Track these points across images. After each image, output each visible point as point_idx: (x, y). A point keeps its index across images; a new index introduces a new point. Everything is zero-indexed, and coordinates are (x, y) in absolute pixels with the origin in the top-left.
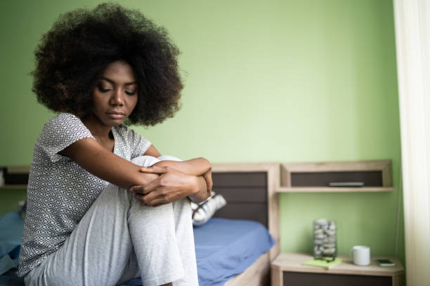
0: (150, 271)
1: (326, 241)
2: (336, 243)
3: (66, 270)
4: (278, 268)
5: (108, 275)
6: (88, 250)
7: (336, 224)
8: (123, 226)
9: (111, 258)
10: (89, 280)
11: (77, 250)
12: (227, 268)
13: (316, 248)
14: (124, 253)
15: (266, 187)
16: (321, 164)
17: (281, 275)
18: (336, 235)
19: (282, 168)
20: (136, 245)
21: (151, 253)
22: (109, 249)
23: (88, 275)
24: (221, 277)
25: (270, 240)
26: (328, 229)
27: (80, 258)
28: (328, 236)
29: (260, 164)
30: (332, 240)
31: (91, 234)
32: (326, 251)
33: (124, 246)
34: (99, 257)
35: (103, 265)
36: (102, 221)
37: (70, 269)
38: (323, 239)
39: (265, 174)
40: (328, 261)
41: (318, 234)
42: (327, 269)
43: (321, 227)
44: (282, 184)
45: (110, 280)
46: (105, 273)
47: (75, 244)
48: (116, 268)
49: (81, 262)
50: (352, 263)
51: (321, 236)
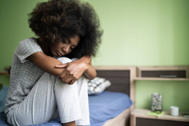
0: (64, 115)
2: (162, 104)
3: (24, 112)
4: (133, 116)
5: (44, 115)
6: (35, 103)
7: (162, 95)
8: (51, 92)
9: (46, 107)
10: (35, 118)
11: (29, 103)
12: (107, 114)
13: (152, 107)
14: (52, 105)
15: (129, 77)
16: (156, 67)
17: (135, 119)
18: (162, 101)
19: (137, 69)
20: (57, 101)
21: (65, 106)
22: (44, 103)
23: (35, 115)
24: (104, 119)
25: (131, 103)
26: (159, 97)
27: (31, 106)
28: (159, 101)
30: (160, 103)
31: (36, 95)
32: (157, 108)
33: (52, 102)
34: (40, 107)
35: (42, 111)
36: (41, 89)
37: (26, 111)
38: (156, 103)
39: (129, 71)
40: (158, 113)
41: (154, 100)
42: (157, 117)
43: (155, 97)
44: (137, 76)
45: (46, 118)
46: (43, 114)
47: (29, 100)
48: (48, 112)
49: (31, 108)
50: (170, 114)
51: (155, 101)
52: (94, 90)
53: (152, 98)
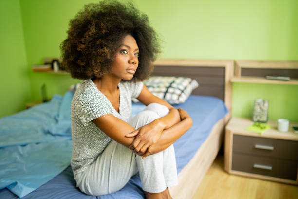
1: (261, 113)
4: (230, 131)
7: (269, 102)
13: (255, 117)
15: (224, 76)
16: (262, 62)
17: (232, 137)
18: (268, 110)
19: (235, 64)
25: (226, 110)
26: (264, 105)
28: (263, 110)
30: (266, 113)
32: (261, 120)
39: (224, 69)
40: (262, 128)
41: (256, 109)
42: (260, 134)
43: (259, 105)
44: (235, 74)
50: (276, 129)
51: (258, 110)
52: (178, 99)
53: (254, 106)
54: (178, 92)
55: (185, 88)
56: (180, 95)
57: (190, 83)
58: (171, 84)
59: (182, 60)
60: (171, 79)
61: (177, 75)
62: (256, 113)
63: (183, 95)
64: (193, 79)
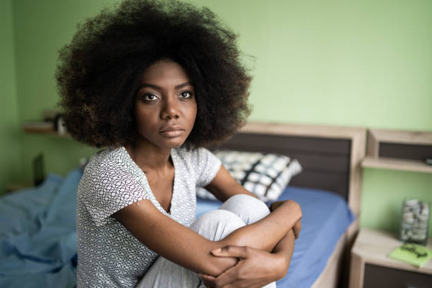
1: (416, 225)
2: (428, 229)
4: (359, 258)
7: (430, 207)
13: (403, 232)
15: (349, 156)
16: (418, 133)
17: (362, 267)
18: (428, 221)
19: (369, 135)
25: (350, 216)
26: (421, 212)
28: (419, 221)
29: (343, 128)
30: (424, 226)
32: (415, 237)
38: (413, 224)
39: (349, 142)
40: (419, 256)
41: (407, 218)
42: (417, 267)
43: (411, 210)
44: (368, 153)
51: (411, 220)
52: (266, 195)
53: (403, 212)
54: (267, 181)
55: (279, 174)
56: (269, 187)
57: (288, 165)
58: (254, 165)
59: (275, 124)
60: (253, 158)
61: (266, 151)
62: (405, 226)
63: (275, 186)
64: (292, 159)
